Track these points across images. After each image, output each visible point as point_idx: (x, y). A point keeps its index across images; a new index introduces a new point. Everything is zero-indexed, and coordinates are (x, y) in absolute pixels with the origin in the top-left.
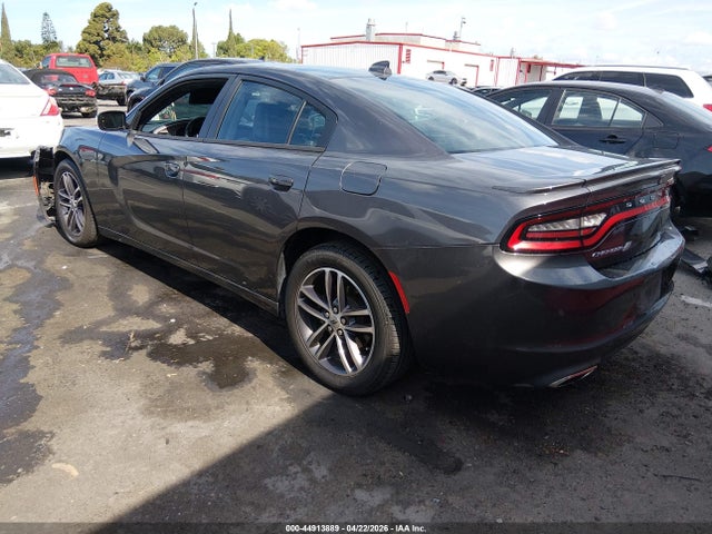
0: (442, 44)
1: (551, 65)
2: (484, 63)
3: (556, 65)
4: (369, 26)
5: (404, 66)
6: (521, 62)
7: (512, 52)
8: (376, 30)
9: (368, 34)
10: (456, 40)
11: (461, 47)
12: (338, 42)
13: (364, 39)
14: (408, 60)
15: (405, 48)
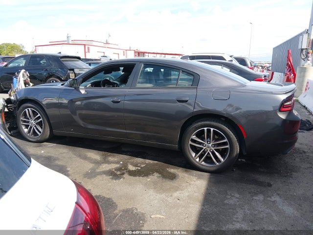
0: (102, 45)
1: (146, 53)
2: (121, 52)
3: (149, 53)
4: (68, 37)
5: (87, 54)
6: (135, 52)
7: (130, 48)
8: (71, 39)
9: (68, 41)
10: (107, 43)
11: (110, 46)
12: (52, 44)
13: (66, 42)
14: (89, 51)
15: (87, 47)
